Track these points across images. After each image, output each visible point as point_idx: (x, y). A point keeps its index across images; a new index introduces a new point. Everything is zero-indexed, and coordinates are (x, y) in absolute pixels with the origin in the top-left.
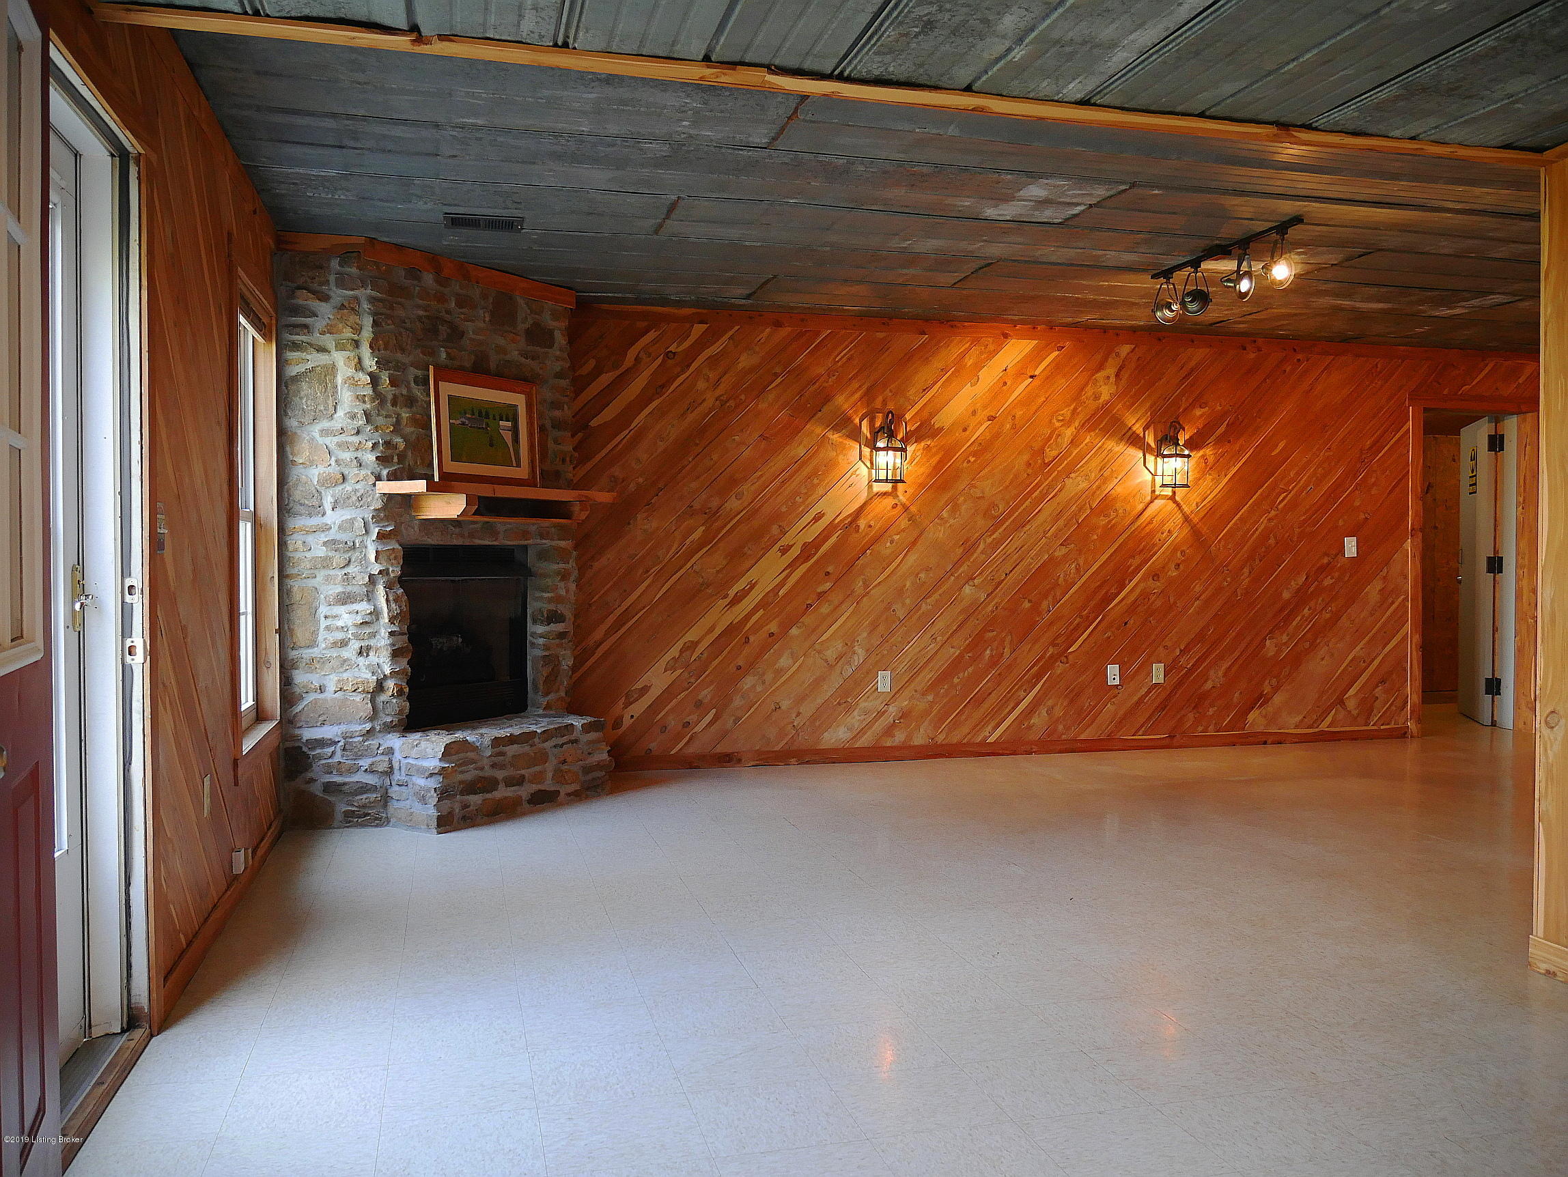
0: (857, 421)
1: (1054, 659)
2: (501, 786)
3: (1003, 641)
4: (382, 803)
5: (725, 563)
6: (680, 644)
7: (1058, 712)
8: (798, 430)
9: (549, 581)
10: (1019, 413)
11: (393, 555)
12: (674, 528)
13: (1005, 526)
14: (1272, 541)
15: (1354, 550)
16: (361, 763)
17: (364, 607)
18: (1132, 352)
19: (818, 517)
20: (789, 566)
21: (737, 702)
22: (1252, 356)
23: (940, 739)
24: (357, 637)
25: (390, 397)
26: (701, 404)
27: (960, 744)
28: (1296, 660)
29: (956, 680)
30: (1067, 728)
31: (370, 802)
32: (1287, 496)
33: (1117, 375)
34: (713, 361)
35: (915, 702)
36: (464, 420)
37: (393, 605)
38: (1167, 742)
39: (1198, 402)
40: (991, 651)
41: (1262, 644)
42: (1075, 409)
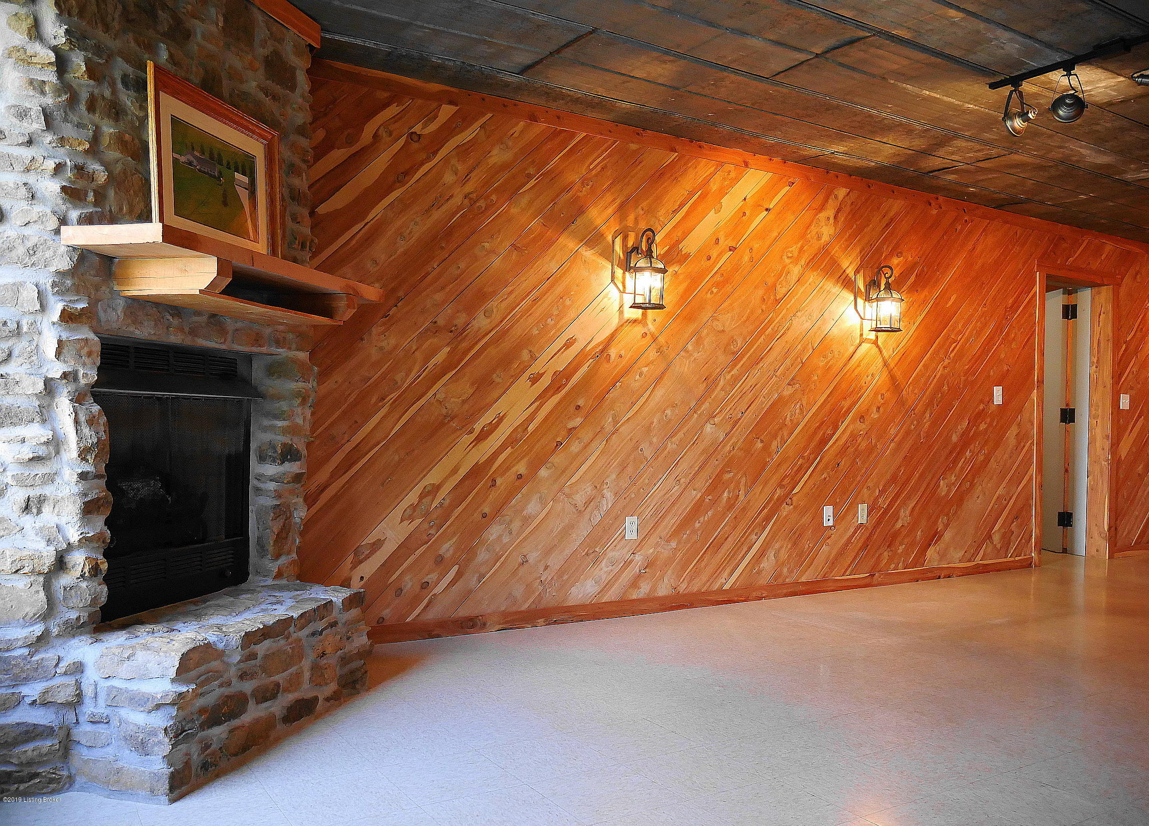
0: (610, 238)
1: (781, 501)
2: (251, 704)
3: (739, 483)
4: (60, 753)
5: (471, 391)
6: (418, 490)
7: (783, 555)
8: (550, 243)
9: (284, 406)
10: (756, 246)
11: (86, 350)
12: (414, 348)
13: (742, 362)
14: (945, 388)
15: (1001, 399)
16: (25, 690)
17: (36, 432)
18: (847, 195)
19: (569, 344)
20: (540, 397)
21: (482, 556)
22: (935, 212)
23: (682, 588)
24: (21, 482)
25: (84, 96)
26: (448, 200)
27: (699, 593)
28: (960, 499)
29: (697, 525)
30: (791, 571)
31: (41, 755)
32: (957, 345)
33: (835, 217)
34: (463, 151)
35: (659, 549)
36: (192, 158)
37: (86, 431)
38: (867, 581)
39: (896, 251)
40: (729, 492)
41: (937, 485)
42: (802, 247)
